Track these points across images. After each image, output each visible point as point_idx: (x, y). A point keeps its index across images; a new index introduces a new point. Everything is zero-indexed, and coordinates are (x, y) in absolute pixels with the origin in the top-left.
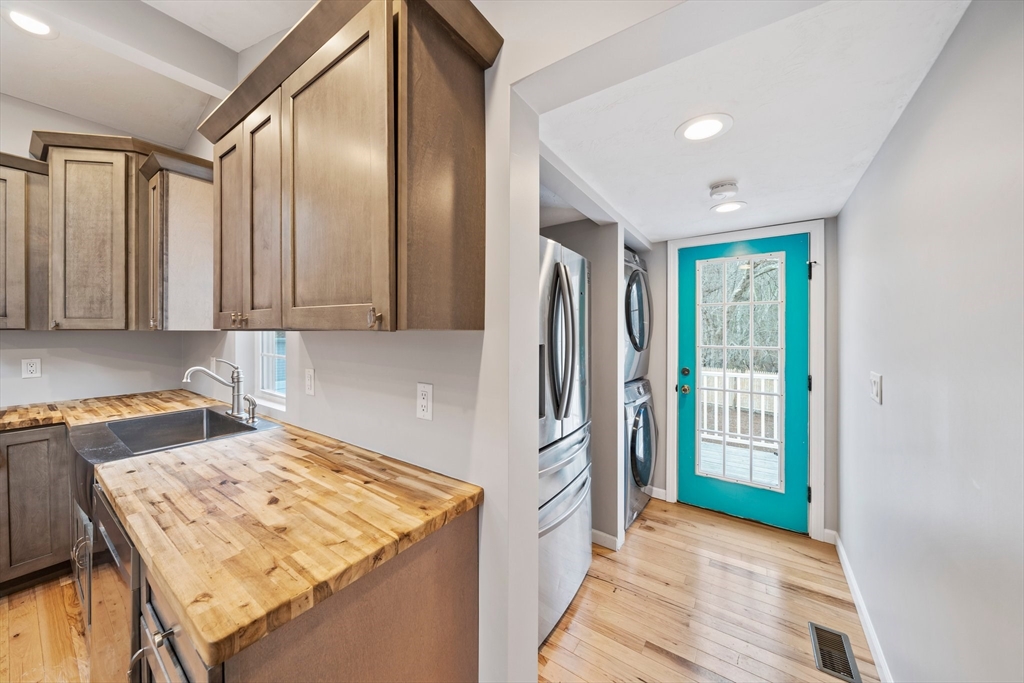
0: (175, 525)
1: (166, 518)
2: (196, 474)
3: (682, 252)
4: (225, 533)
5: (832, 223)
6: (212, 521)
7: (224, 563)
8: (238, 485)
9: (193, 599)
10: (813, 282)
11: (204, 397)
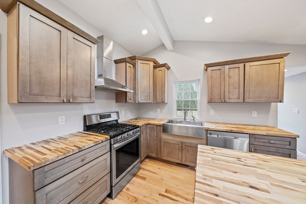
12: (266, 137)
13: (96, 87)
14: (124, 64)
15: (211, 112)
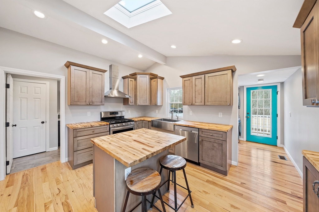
3: (247, 89)
5: (282, 84)
10: (278, 95)
12: (208, 131)
13: (105, 96)
14: (127, 79)
15: (190, 113)
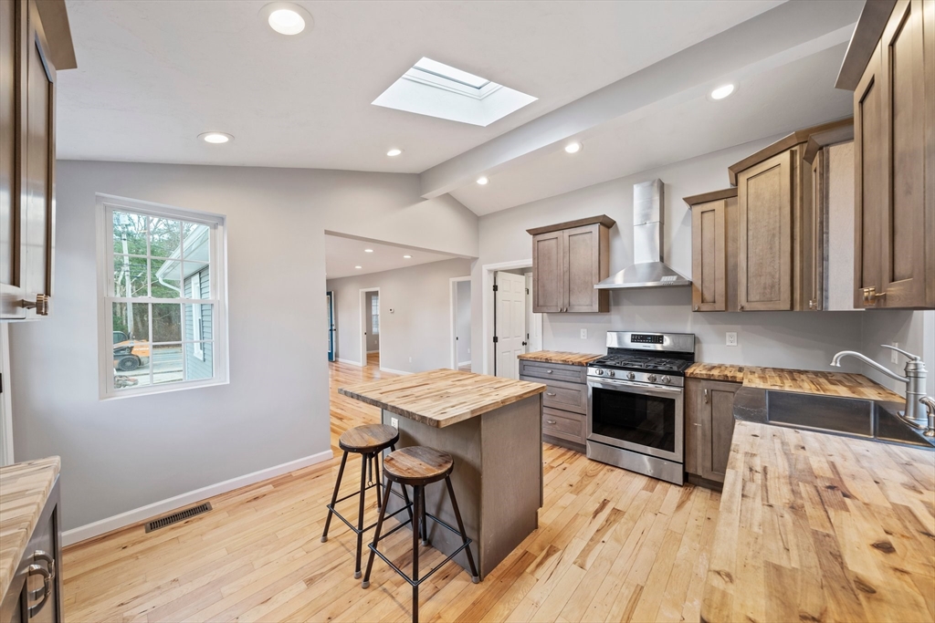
0: (753, 498)
1: (751, 488)
2: (807, 463)
4: (791, 538)
6: (788, 517)
7: (768, 564)
8: (846, 500)
9: (717, 569)
11: (882, 388)
